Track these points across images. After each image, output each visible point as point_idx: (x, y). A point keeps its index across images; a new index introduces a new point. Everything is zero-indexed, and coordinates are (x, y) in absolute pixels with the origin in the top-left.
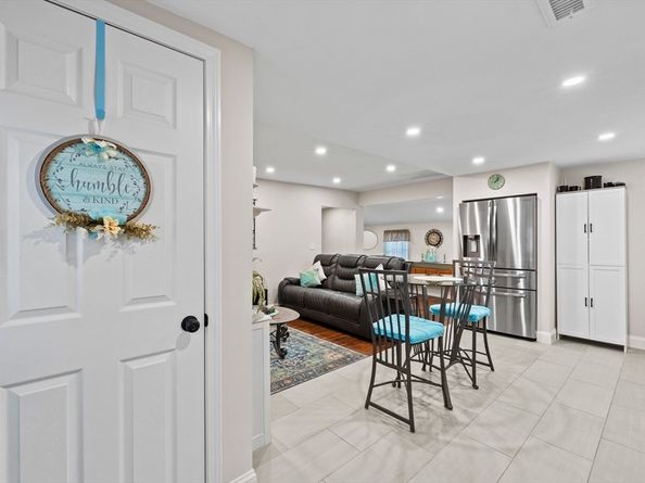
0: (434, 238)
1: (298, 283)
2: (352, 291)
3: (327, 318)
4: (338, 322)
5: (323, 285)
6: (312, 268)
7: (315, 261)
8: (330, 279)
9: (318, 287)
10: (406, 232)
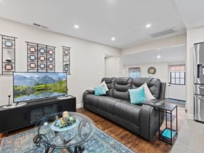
0: (152, 71)
1: (93, 93)
2: (128, 99)
3: (113, 117)
4: (121, 121)
5: (107, 95)
6: (100, 85)
7: (102, 81)
8: (111, 90)
9: (104, 95)
10: (139, 68)
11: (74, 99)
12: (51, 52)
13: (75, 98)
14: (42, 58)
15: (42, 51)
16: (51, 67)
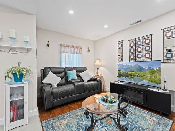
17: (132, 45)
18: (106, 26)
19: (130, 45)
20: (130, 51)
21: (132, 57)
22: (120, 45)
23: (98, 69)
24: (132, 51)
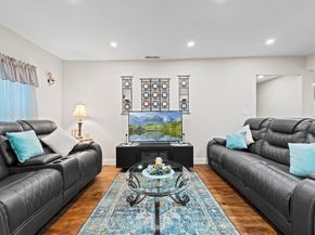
1: (224, 144)
5: (249, 150)
7: (245, 124)
8: (259, 143)
9: (244, 150)
11: (190, 149)
12: (164, 86)
13: (192, 148)
14: (155, 95)
15: (155, 86)
16: (165, 104)
17: (146, 86)
18: (114, 45)
19: (142, 86)
20: (143, 95)
21: (146, 104)
22: (127, 83)
23: (80, 124)
24: (146, 95)
